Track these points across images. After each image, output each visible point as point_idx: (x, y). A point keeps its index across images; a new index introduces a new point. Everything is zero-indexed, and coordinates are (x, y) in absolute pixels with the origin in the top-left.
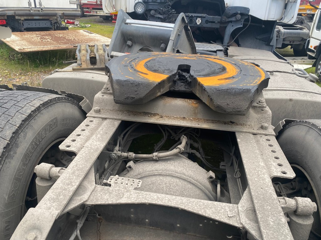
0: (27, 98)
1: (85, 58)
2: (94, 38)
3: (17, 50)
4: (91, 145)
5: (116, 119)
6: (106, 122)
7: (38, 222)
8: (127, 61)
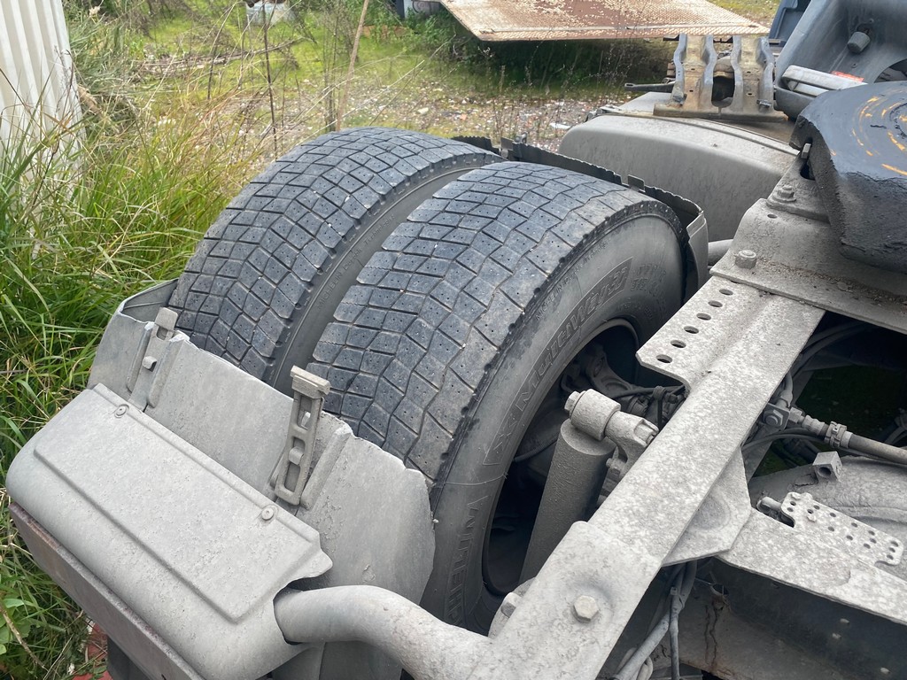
0: (569, 193)
1: (695, 80)
2: (687, 8)
3: (477, 33)
4: (733, 372)
5: (807, 303)
6: (772, 306)
7: (605, 570)
8: (878, 109)
